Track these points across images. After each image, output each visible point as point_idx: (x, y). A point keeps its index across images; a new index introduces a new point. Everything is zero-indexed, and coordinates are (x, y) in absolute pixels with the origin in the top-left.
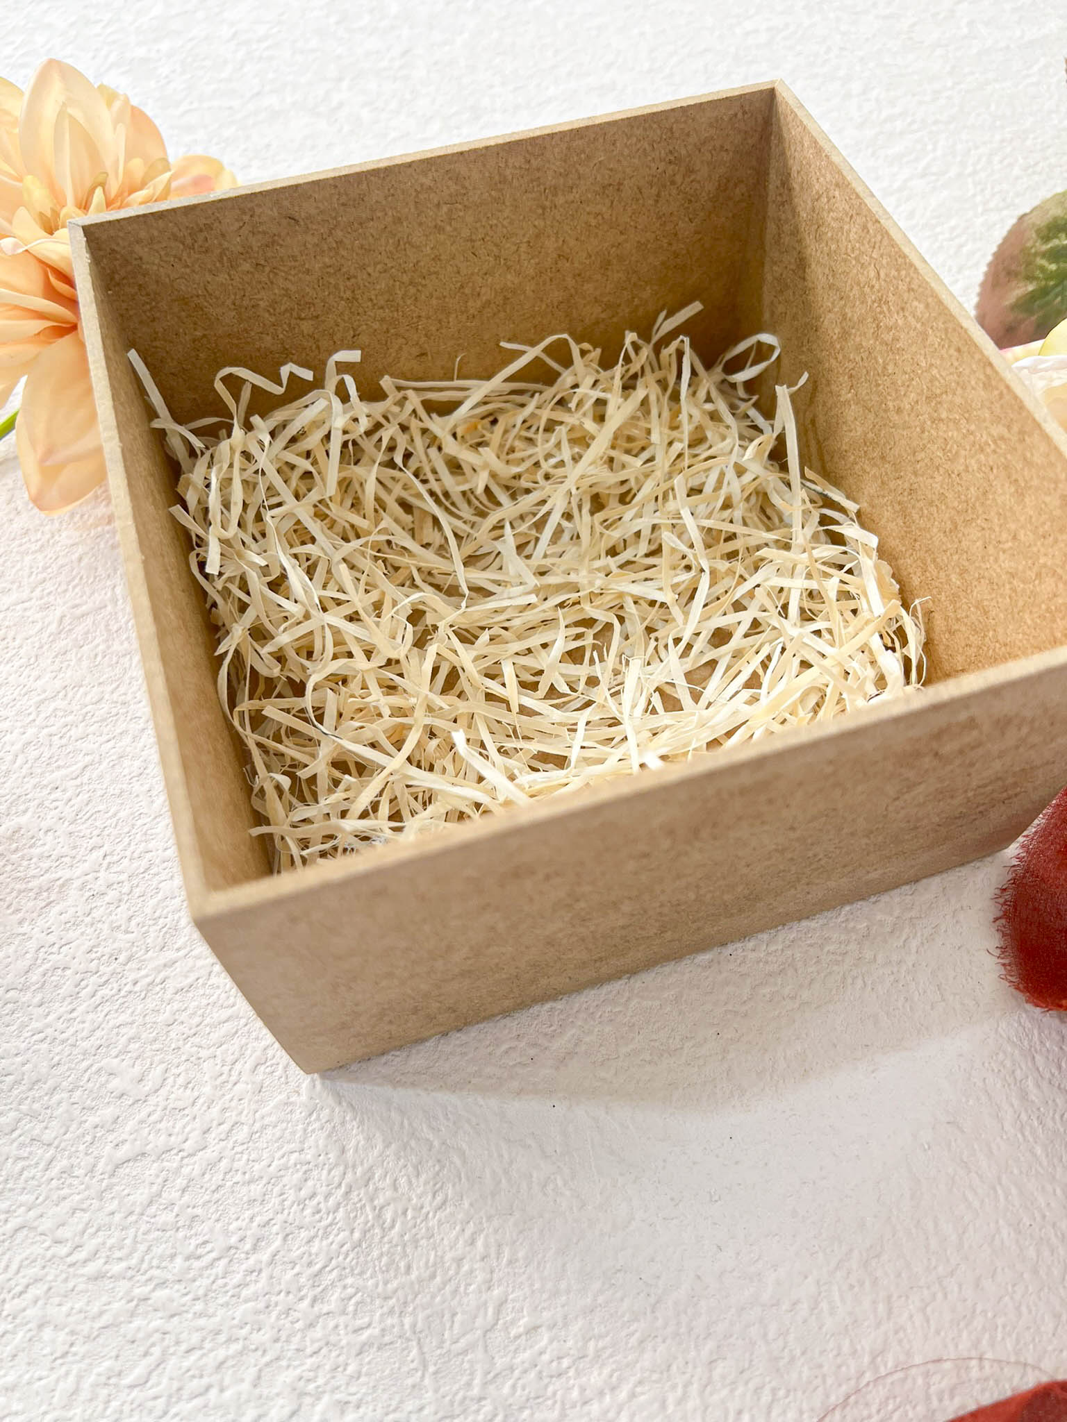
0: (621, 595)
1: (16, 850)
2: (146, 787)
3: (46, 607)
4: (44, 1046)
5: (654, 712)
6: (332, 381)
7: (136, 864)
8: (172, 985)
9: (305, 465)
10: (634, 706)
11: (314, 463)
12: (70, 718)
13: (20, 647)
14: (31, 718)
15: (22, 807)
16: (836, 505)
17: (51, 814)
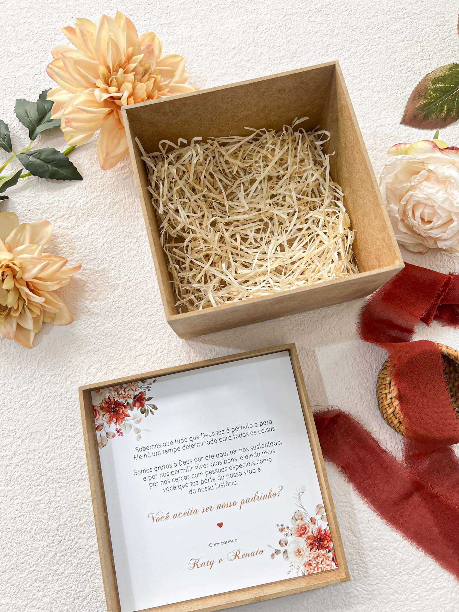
0: (273, 213)
1: (104, 274)
2: (138, 259)
3: (105, 199)
4: (117, 327)
5: (278, 252)
6: (193, 144)
8: (147, 314)
9: (183, 168)
10: (272, 249)
11: (186, 168)
12: (116, 236)
13: (99, 212)
14: (105, 235)
15: (105, 262)
16: (338, 193)
17: (113, 265)
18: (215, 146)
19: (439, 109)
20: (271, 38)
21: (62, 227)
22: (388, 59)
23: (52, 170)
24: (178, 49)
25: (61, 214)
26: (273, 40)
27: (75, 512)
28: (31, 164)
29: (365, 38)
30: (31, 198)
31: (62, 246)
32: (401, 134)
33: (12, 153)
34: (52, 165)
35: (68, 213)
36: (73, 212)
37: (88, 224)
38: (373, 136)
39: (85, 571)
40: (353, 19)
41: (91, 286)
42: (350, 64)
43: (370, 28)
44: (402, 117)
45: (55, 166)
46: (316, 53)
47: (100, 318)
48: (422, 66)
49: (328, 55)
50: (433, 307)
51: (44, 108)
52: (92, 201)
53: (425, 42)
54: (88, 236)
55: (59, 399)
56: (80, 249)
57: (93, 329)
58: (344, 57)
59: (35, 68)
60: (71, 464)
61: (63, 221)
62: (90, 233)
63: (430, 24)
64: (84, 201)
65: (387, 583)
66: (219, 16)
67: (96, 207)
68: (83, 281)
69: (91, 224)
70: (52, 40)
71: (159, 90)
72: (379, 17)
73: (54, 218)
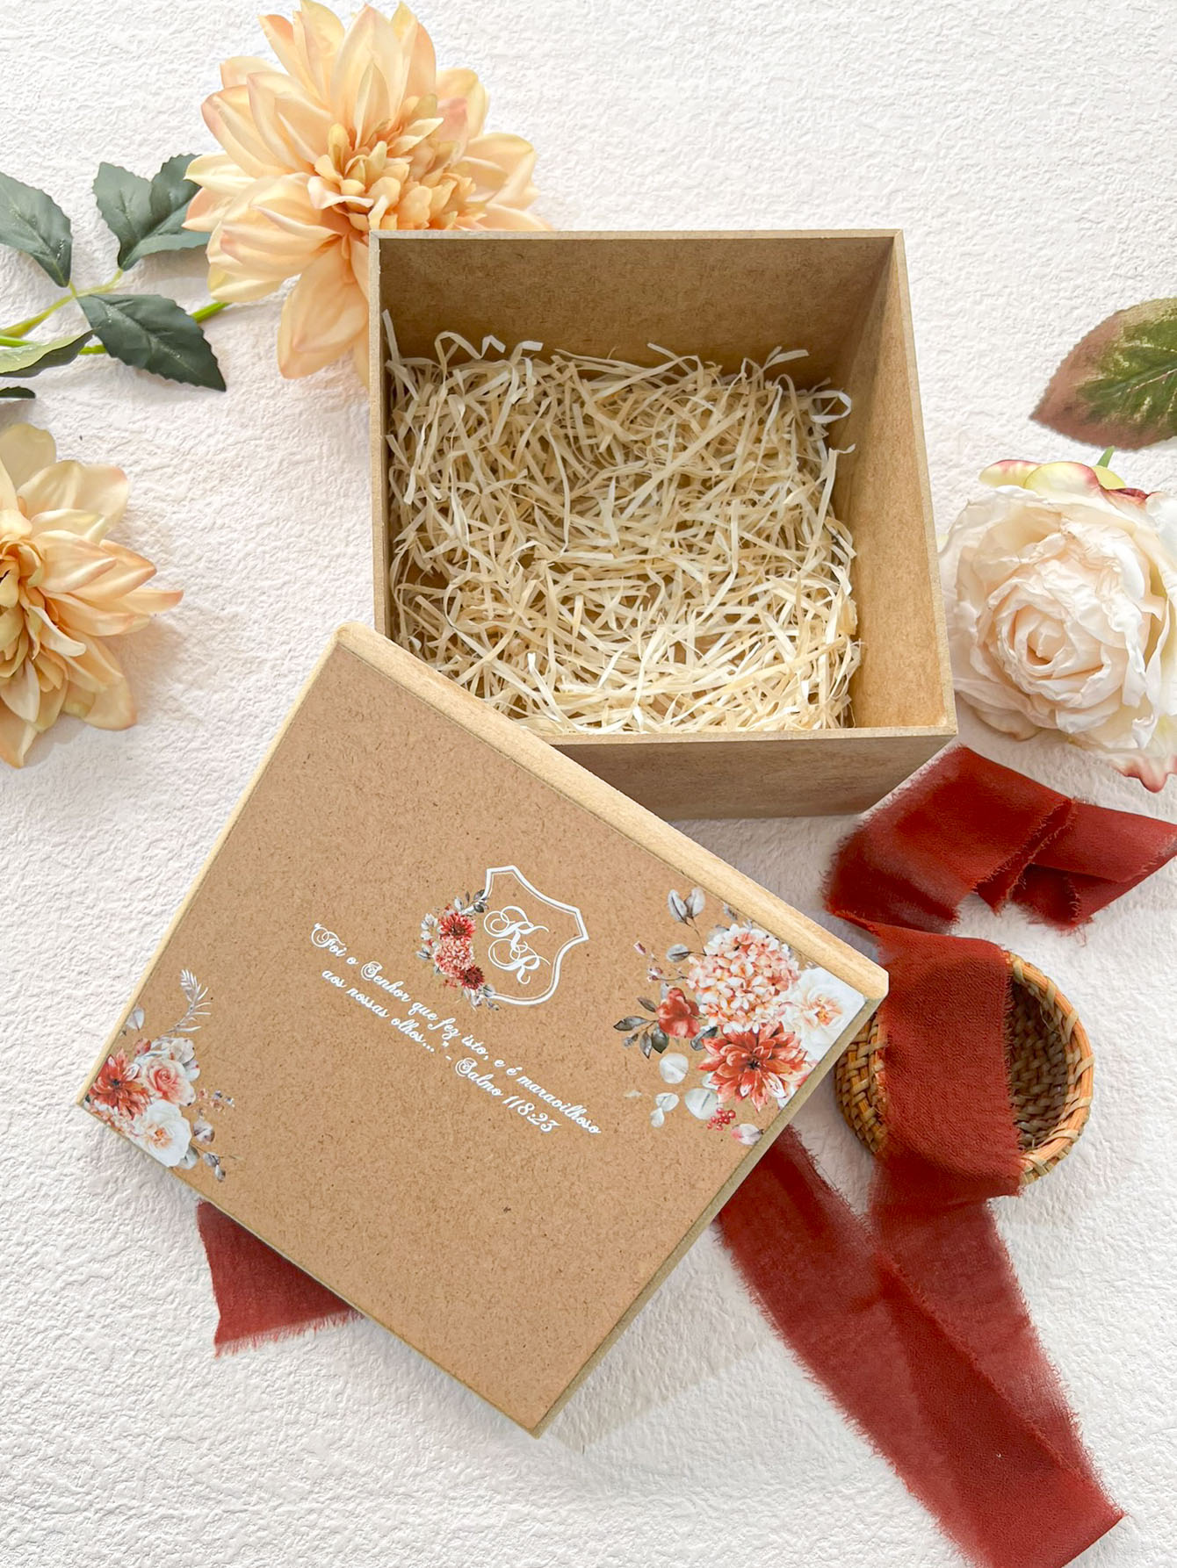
0: (675, 565)
1: (233, 630)
2: (322, 610)
3: (271, 448)
5: (667, 659)
6: (516, 357)
7: (309, 662)
9: (481, 411)
10: (655, 651)
11: (488, 412)
12: (279, 543)
13: (250, 476)
14: (253, 535)
15: (240, 600)
16: (842, 548)
17: (259, 610)
18: (567, 374)
19: (1131, 401)
20: (758, 145)
21: (152, 495)
22: (1031, 256)
23: (157, 350)
24: (524, 125)
25: (155, 462)
26: (759, 153)
27: (48, 1181)
28: (110, 326)
29: (989, 193)
30: (89, 409)
31: (143, 539)
32: (1025, 443)
33: (67, 291)
34: (161, 338)
35: (175, 462)
36: (186, 466)
37: (217, 500)
38: (955, 434)
39: (42, 1325)
40: (966, 142)
41: (196, 650)
42: (936, 249)
43: (1007, 171)
44: (1037, 402)
45: (167, 344)
46: (861, 205)
47: (201, 732)
48: (1111, 291)
49: (888, 216)
50: (1016, 864)
51: (168, 198)
52: (239, 446)
53: (1131, 233)
54: (212, 529)
55: (64, 903)
56: (186, 556)
57: (181, 754)
58: (926, 228)
59: (163, 96)
60: (60, 1064)
61: (159, 480)
62: (219, 522)
63: (1155, 192)
64: (218, 442)
65: (768, 1500)
66: (642, 65)
67: (245, 464)
68: (179, 635)
69: (224, 502)
70: (218, 36)
71: (462, 213)
72: (1033, 150)
73: (137, 469)
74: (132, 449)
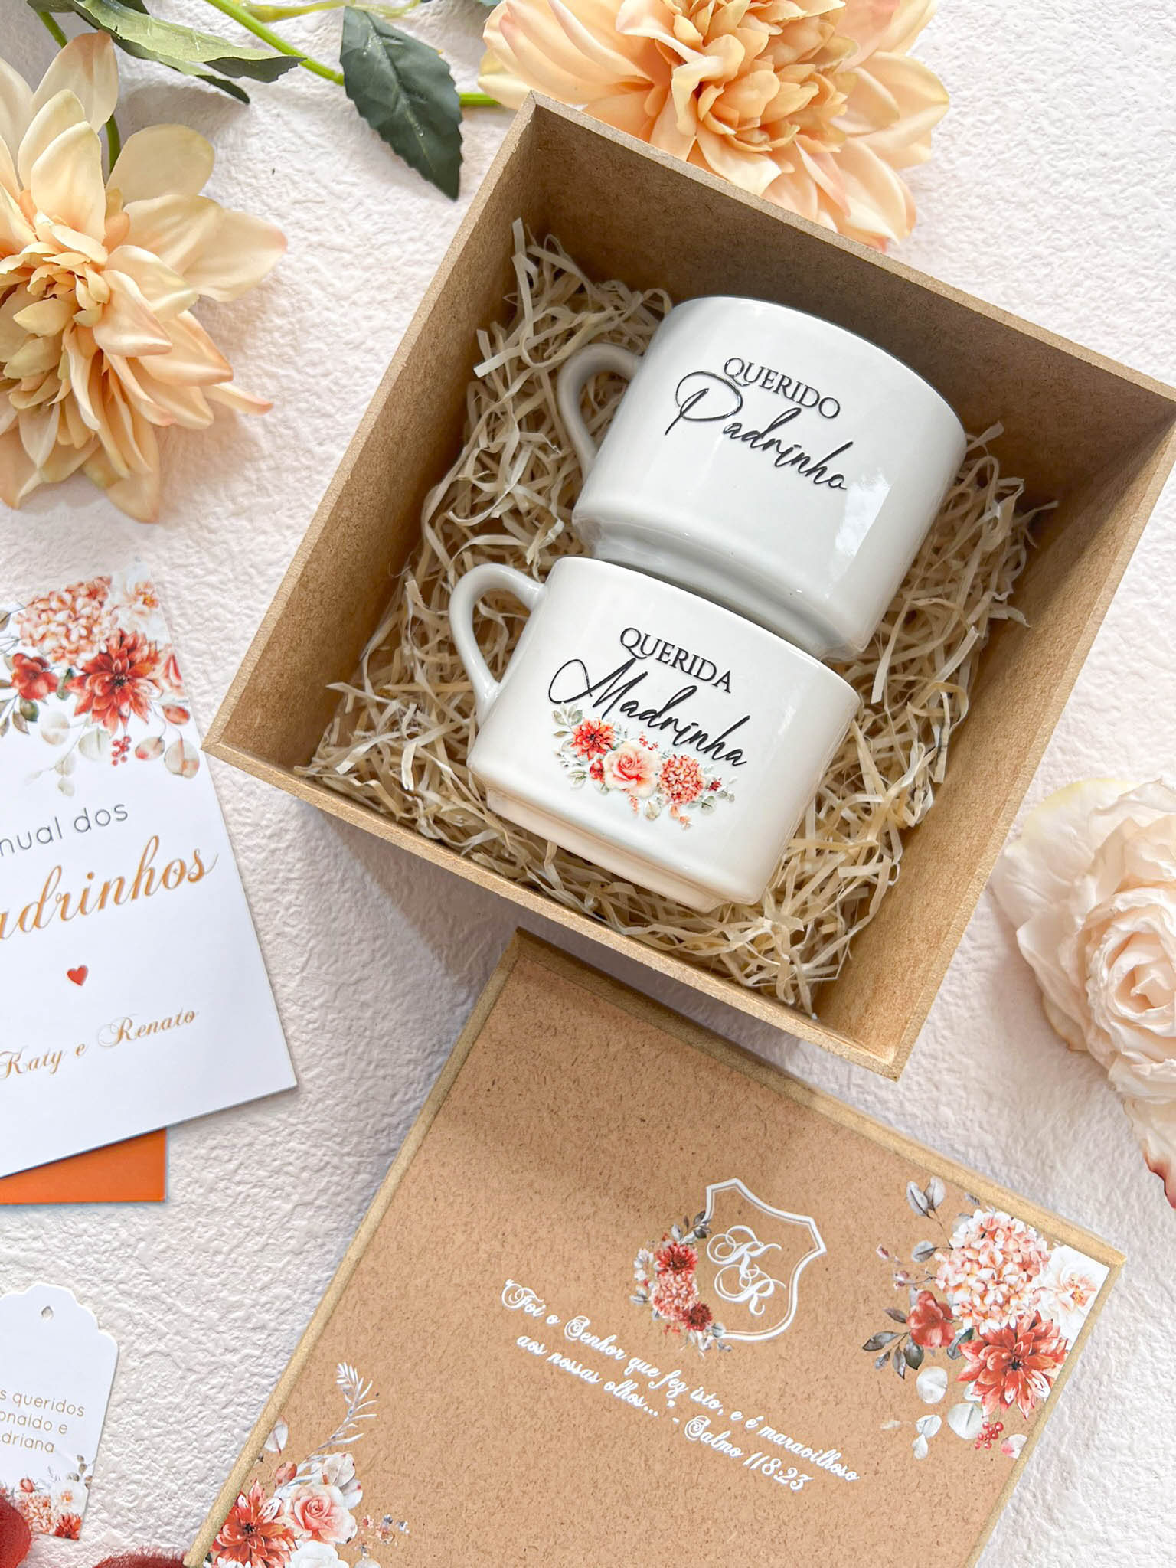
21: (313, 276)
23: (402, 115)
30: (299, 142)
34: (412, 104)
35: (360, 250)
36: (370, 260)
45: (416, 113)
61: (330, 263)
66: (1138, 40)
68: (259, 448)
73: (314, 238)
74: (322, 212)
